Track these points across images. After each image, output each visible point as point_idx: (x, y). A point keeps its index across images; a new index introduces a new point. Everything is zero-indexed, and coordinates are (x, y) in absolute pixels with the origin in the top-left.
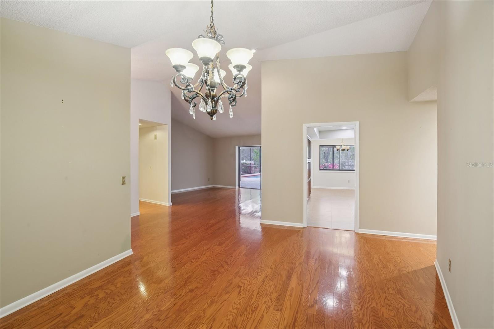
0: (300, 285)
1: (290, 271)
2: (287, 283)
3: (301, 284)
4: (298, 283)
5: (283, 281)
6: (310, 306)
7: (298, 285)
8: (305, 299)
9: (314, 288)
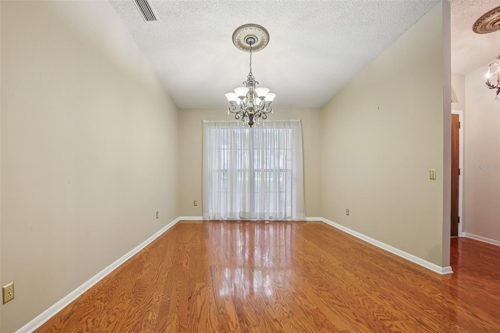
0: (220, 306)
1: (246, 325)
2: (237, 304)
3: (220, 309)
4: (224, 308)
5: (244, 305)
6: (203, 288)
7: (224, 306)
8: (210, 292)
9: (203, 308)
